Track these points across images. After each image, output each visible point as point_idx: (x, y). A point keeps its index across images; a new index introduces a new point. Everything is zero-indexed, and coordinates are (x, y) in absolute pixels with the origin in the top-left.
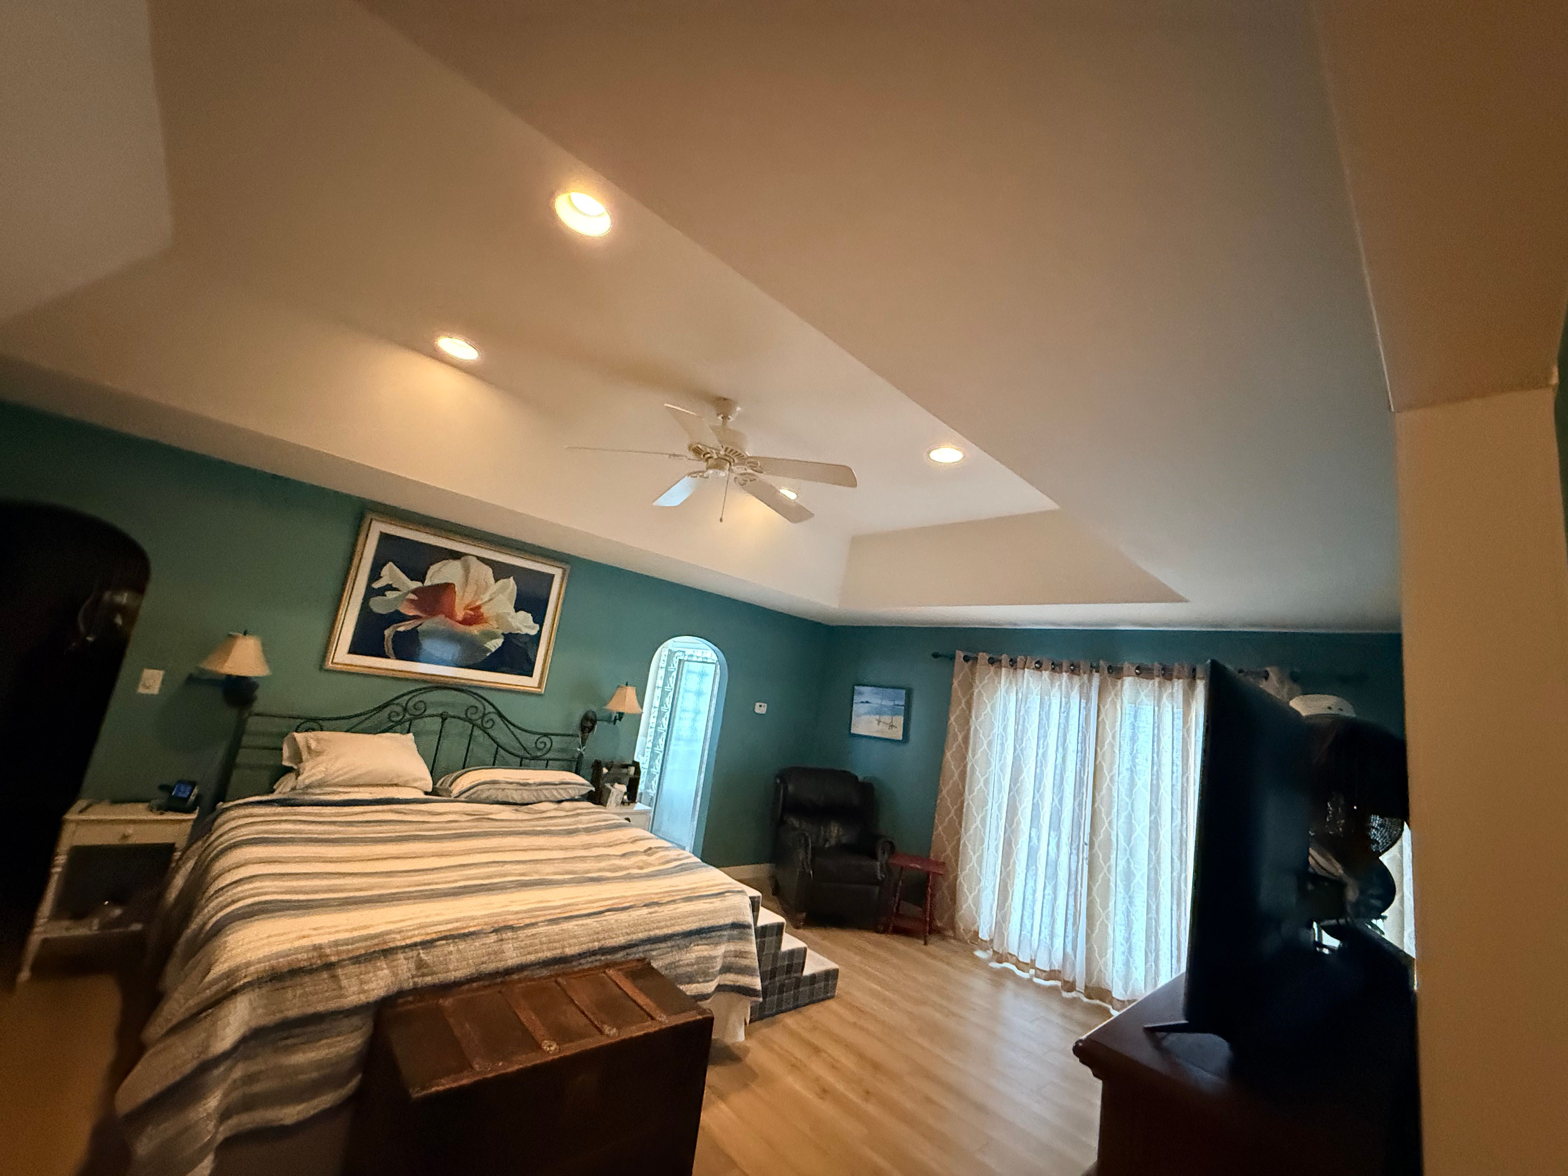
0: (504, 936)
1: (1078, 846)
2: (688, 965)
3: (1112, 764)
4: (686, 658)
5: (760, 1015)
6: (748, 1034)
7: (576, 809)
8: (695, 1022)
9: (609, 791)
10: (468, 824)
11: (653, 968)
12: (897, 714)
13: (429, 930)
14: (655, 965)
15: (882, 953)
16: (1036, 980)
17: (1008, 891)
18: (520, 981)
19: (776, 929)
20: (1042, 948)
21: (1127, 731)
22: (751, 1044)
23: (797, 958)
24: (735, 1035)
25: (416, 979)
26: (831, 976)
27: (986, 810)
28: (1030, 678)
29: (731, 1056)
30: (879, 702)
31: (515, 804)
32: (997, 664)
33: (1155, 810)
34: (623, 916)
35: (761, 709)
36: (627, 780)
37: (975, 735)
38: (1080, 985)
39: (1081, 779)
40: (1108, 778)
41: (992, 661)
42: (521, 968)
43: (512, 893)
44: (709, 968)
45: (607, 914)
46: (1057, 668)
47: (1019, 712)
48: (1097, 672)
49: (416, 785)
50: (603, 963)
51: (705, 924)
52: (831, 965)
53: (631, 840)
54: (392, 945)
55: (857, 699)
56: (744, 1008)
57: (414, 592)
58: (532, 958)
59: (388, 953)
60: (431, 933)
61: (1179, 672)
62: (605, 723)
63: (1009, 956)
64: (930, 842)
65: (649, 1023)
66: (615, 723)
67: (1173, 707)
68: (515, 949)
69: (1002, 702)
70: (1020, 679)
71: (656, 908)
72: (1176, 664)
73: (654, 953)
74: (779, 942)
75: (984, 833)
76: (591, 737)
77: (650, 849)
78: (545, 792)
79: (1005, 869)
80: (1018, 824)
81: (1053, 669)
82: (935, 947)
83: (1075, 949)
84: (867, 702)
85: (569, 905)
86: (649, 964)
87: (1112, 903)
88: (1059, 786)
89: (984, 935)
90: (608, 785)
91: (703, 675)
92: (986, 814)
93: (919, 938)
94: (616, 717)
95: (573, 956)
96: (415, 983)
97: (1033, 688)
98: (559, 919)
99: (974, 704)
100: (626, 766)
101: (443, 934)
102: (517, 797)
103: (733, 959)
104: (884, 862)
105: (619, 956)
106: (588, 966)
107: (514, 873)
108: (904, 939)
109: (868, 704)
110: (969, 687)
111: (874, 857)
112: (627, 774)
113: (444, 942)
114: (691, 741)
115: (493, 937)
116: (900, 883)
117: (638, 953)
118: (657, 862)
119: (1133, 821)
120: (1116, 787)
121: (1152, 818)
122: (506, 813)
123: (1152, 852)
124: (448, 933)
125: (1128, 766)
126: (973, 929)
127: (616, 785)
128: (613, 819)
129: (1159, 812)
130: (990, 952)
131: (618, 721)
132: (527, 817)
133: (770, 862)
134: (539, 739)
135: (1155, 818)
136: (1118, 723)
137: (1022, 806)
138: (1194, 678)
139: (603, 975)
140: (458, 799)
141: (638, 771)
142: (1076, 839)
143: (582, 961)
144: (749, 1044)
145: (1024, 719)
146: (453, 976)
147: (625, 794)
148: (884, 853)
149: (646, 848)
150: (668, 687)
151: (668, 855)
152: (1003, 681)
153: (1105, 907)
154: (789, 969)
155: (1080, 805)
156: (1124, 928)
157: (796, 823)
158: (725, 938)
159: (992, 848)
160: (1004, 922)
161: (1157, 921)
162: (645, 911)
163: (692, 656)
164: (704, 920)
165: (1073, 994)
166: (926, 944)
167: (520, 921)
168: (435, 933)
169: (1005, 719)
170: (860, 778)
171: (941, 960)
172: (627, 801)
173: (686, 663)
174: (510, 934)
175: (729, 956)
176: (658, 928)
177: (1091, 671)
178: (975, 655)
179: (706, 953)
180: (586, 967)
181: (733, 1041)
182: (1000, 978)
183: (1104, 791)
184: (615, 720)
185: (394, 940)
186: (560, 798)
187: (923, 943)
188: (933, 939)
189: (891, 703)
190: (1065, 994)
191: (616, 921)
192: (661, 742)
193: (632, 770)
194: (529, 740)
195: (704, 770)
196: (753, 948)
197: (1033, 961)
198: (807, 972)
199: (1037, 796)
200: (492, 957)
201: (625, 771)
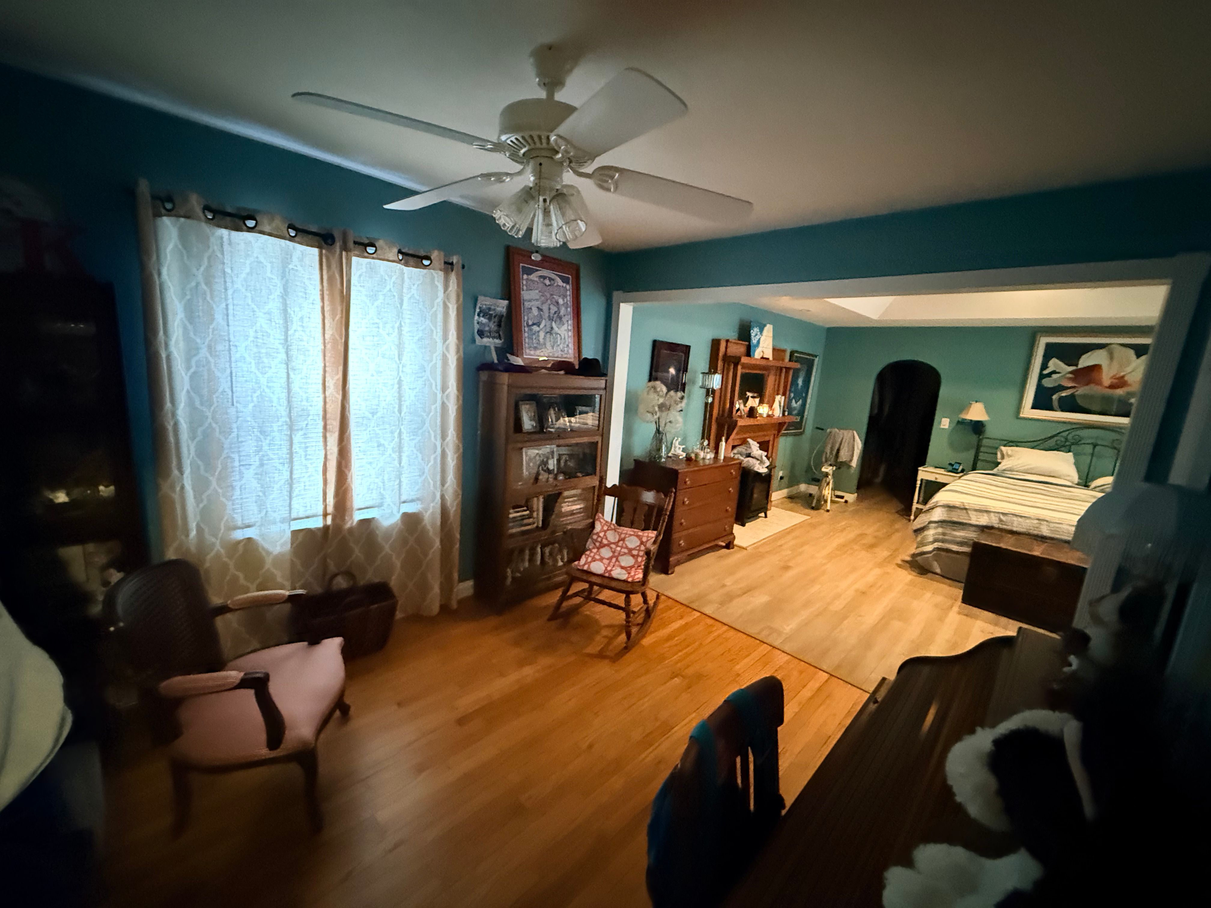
49: (1067, 478)
57: (1071, 373)
185: (989, 509)
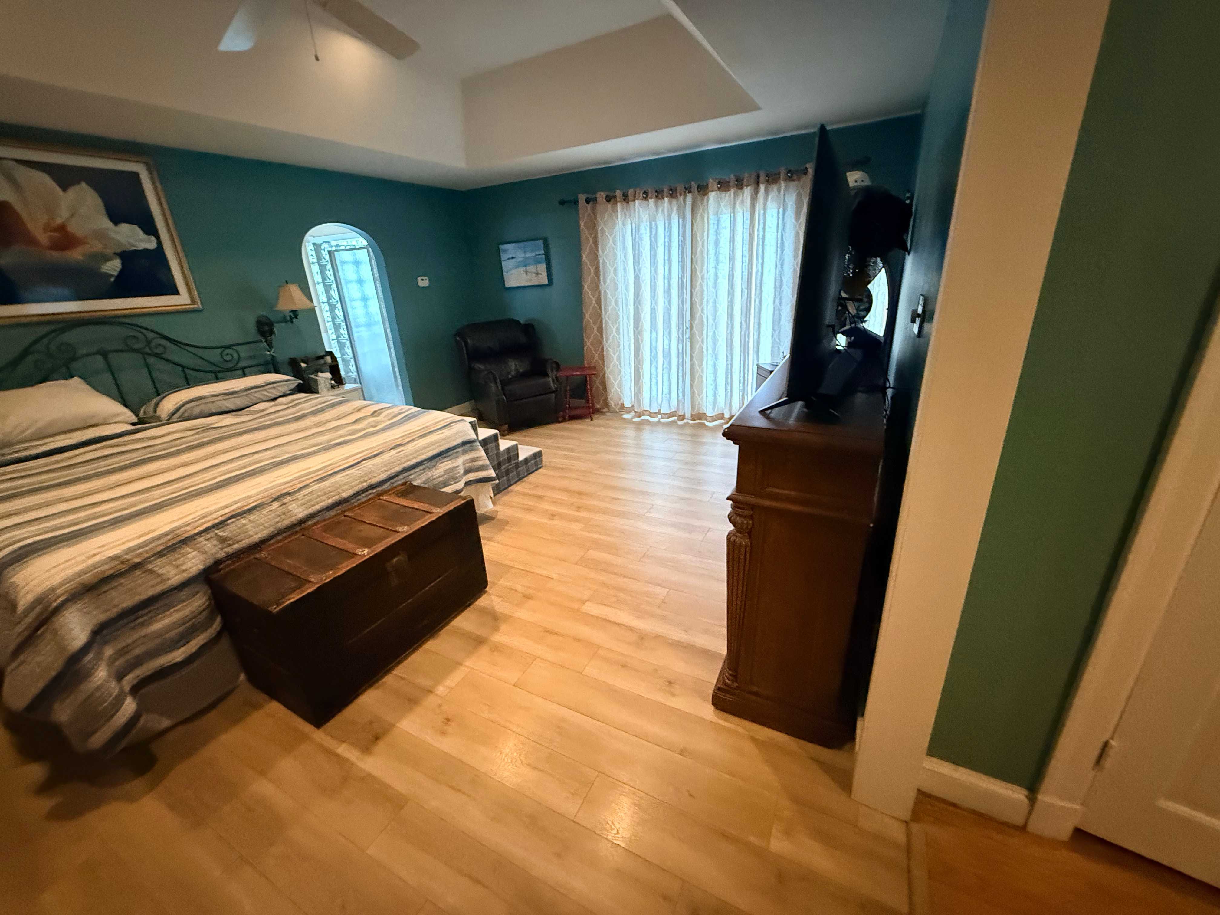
0: (285, 501)
1: (683, 330)
2: (439, 477)
3: (702, 266)
4: (334, 249)
5: (498, 491)
6: (494, 503)
7: (293, 401)
8: (461, 505)
9: (316, 381)
10: (194, 437)
11: (415, 486)
12: (540, 262)
13: (214, 516)
14: (415, 483)
15: (565, 433)
16: (662, 420)
17: (640, 372)
18: (315, 524)
19: (493, 438)
20: (664, 401)
21: (712, 238)
22: (498, 508)
23: (512, 452)
24: (486, 506)
25: (225, 550)
26: (537, 456)
27: (619, 322)
28: (641, 209)
29: (489, 518)
30: (523, 255)
31: (233, 411)
32: (613, 200)
33: (731, 293)
34: (377, 460)
35: (423, 282)
36: (328, 368)
37: (604, 267)
38: (688, 415)
39: (683, 282)
40: (700, 277)
41: (608, 199)
42: (312, 516)
43: (272, 471)
44: (456, 474)
45: (363, 463)
46: (660, 196)
47: (635, 240)
48: (689, 192)
49: (117, 420)
50: (376, 494)
51: (443, 448)
52: (536, 450)
53: (355, 410)
54: (186, 535)
55: (504, 257)
56: (488, 489)
58: (318, 507)
59: (185, 541)
60: (217, 517)
61: (748, 181)
62: (283, 324)
63: (644, 412)
64: (583, 354)
65: (429, 515)
66: (292, 322)
67: (743, 210)
68: (298, 507)
69: (621, 234)
70: (632, 211)
71: (402, 448)
72: (746, 175)
73: (412, 477)
74: (498, 446)
75: (619, 339)
76: (275, 339)
77: (375, 412)
78: (256, 395)
79: (637, 359)
80: (642, 326)
81: (656, 197)
82: (598, 420)
83: (684, 396)
84: (513, 258)
85: (329, 465)
86: (412, 484)
87: (704, 362)
88: (668, 292)
89: (627, 404)
90: (313, 376)
91: (357, 263)
92: (619, 325)
93: (586, 418)
94: (290, 316)
95: (350, 497)
96: (226, 553)
97: (643, 216)
98: (325, 477)
99: (600, 240)
100: (322, 357)
101: (230, 515)
102: (229, 404)
103: (470, 464)
104: (554, 377)
105: (385, 487)
106: (365, 499)
107: (266, 458)
108: (579, 421)
109: (514, 260)
110: (593, 226)
111: (547, 375)
112: (325, 363)
113: (233, 520)
114: (369, 325)
115: (276, 505)
116: (568, 388)
117: (400, 480)
118: (386, 419)
119: (717, 304)
120: (706, 283)
121: (729, 299)
122: (228, 420)
123: (729, 322)
124: (234, 513)
125: (714, 266)
126: (620, 403)
127: (320, 374)
128: (331, 400)
129: (733, 295)
130: (633, 413)
131: (294, 320)
132: (250, 417)
133: (470, 400)
134: (222, 352)
135: (731, 298)
136: (706, 233)
137: (644, 313)
138: (758, 183)
139: (380, 501)
140: (170, 421)
141: (334, 359)
142: (681, 326)
143: (359, 497)
144: (496, 508)
145: (639, 244)
146: (256, 538)
147: (331, 379)
148: (552, 371)
149: (371, 412)
150: (328, 281)
151: (393, 412)
152: (619, 216)
153: (701, 365)
154: (509, 459)
155: (683, 302)
156: (713, 375)
157: (482, 367)
158: (461, 453)
159: (627, 348)
160: (640, 393)
161: (732, 364)
162: (393, 452)
163: (337, 245)
164: (441, 446)
165: (685, 421)
166: (592, 420)
167: (294, 487)
168: (221, 516)
169: (624, 248)
170: (522, 322)
171: (603, 426)
172: (336, 384)
173: (335, 253)
174: (289, 498)
175: (467, 463)
176: (408, 461)
177: (685, 192)
178: (594, 196)
179: (450, 466)
180: (363, 500)
181: (485, 510)
182: (639, 426)
183: (698, 288)
184: (291, 318)
185: (186, 531)
186: (273, 396)
187: (590, 420)
188: (595, 416)
189: (534, 254)
190: (680, 423)
191: (373, 465)
192: (343, 331)
193: (328, 359)
194: (214, 356)
195: (392, 345)
196: (483, 453)
197: (660, 410)
198: (521, 458)
199: (653, 302)
200: (283, 516)
201: (322, 361)
